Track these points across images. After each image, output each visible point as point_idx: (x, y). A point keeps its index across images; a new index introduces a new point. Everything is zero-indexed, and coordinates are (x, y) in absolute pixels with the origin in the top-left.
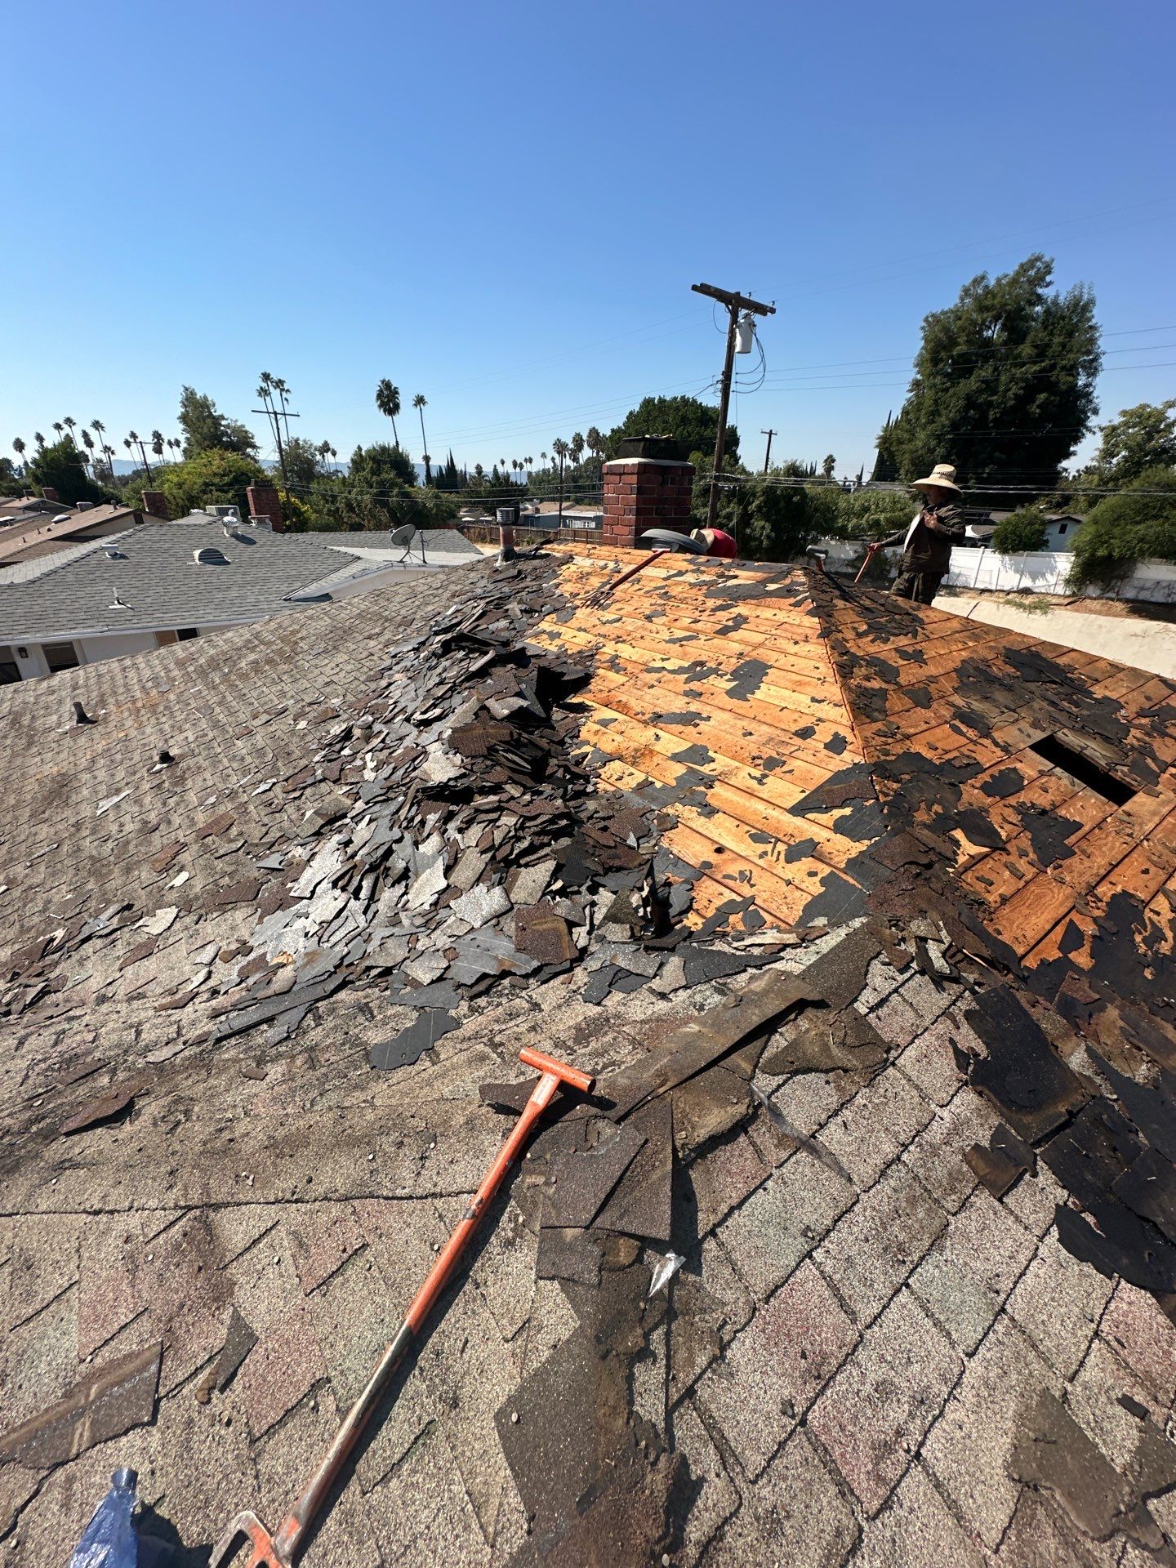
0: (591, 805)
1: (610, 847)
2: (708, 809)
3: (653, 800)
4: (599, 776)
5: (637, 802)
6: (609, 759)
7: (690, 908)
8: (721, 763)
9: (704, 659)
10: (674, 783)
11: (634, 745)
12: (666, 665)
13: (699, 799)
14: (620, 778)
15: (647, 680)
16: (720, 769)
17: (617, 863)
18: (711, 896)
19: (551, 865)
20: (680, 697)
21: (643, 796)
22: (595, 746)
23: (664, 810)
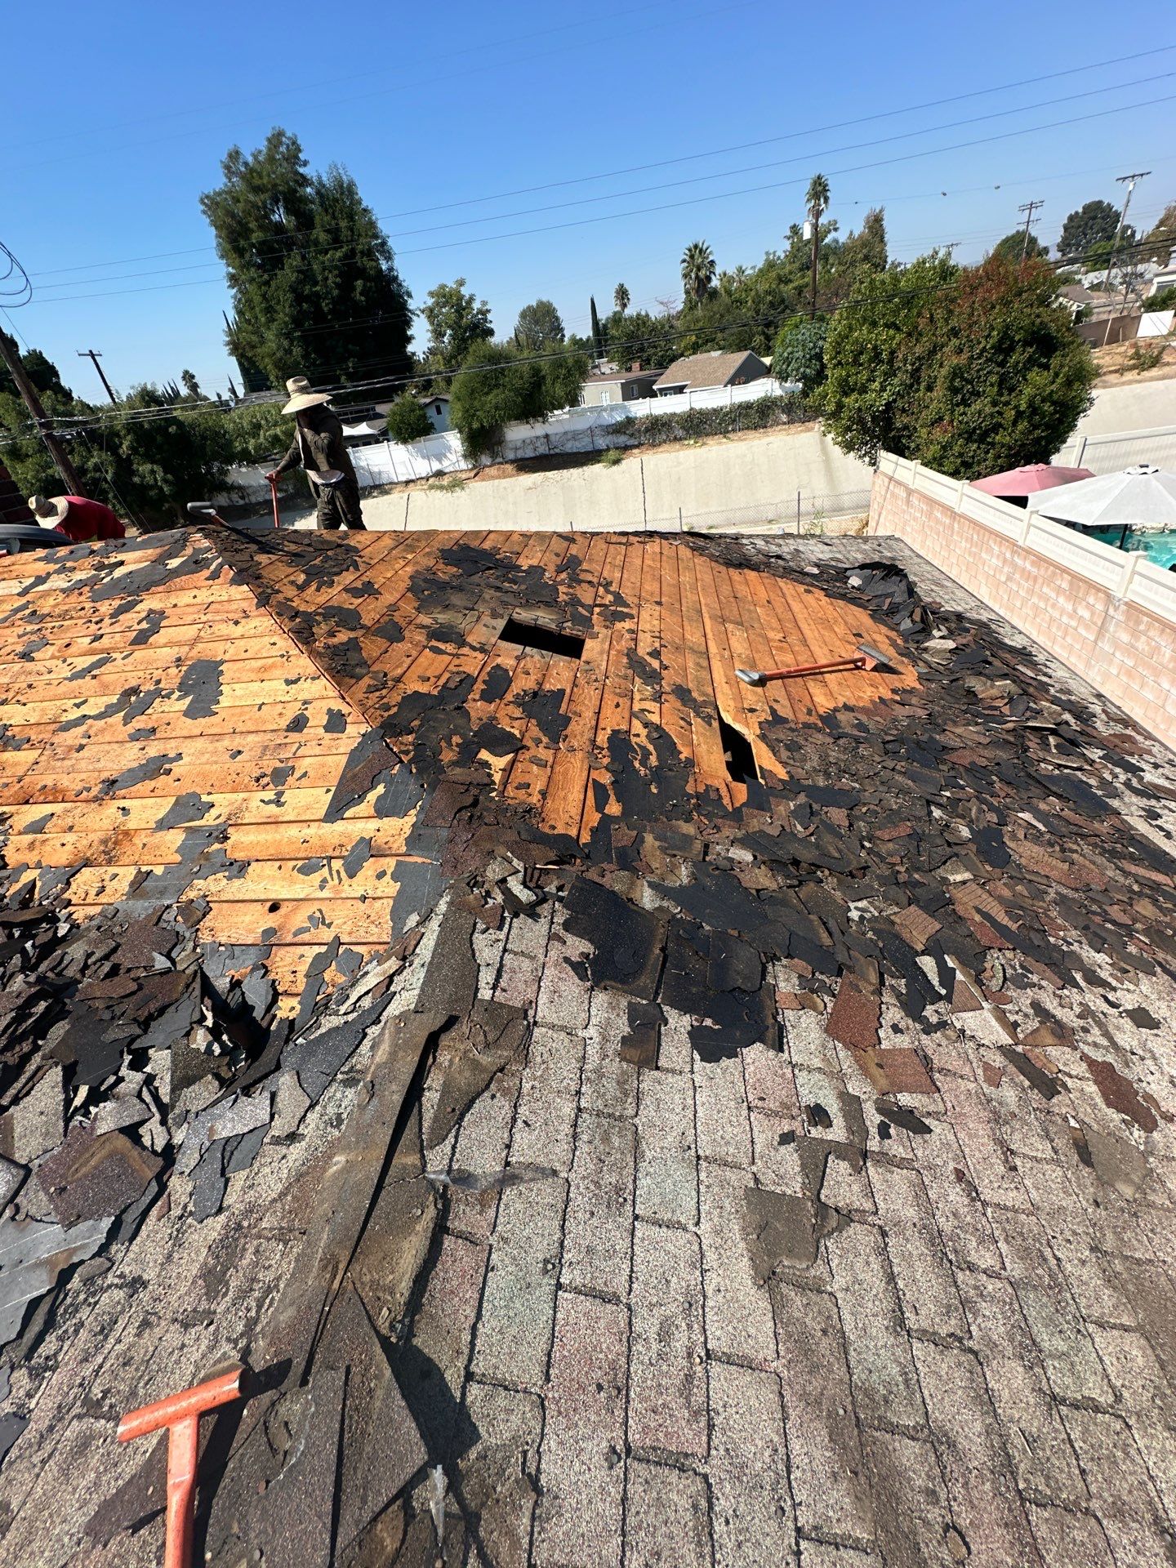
0: (76, 951)
1: (133, 993)
2: (236, 867)
3: (162, 893)
4: (69, 903)
5: (142, 908)
6: (69, 874)
7: (276, 995)
8: (223, 804)
9: (133, 683)
10: (178, 858)
11: (96, 837)
12: (85, 710)
13: (218, 860)
14: (102, 890)
15: (70, 742)
16: (225, 812)
17: (153, 1007)
18: (290, 966)
19: (56, 1074)
20: (129, 745)
21: (144, 896)
22: (39, 865)
23: (184, 898)
